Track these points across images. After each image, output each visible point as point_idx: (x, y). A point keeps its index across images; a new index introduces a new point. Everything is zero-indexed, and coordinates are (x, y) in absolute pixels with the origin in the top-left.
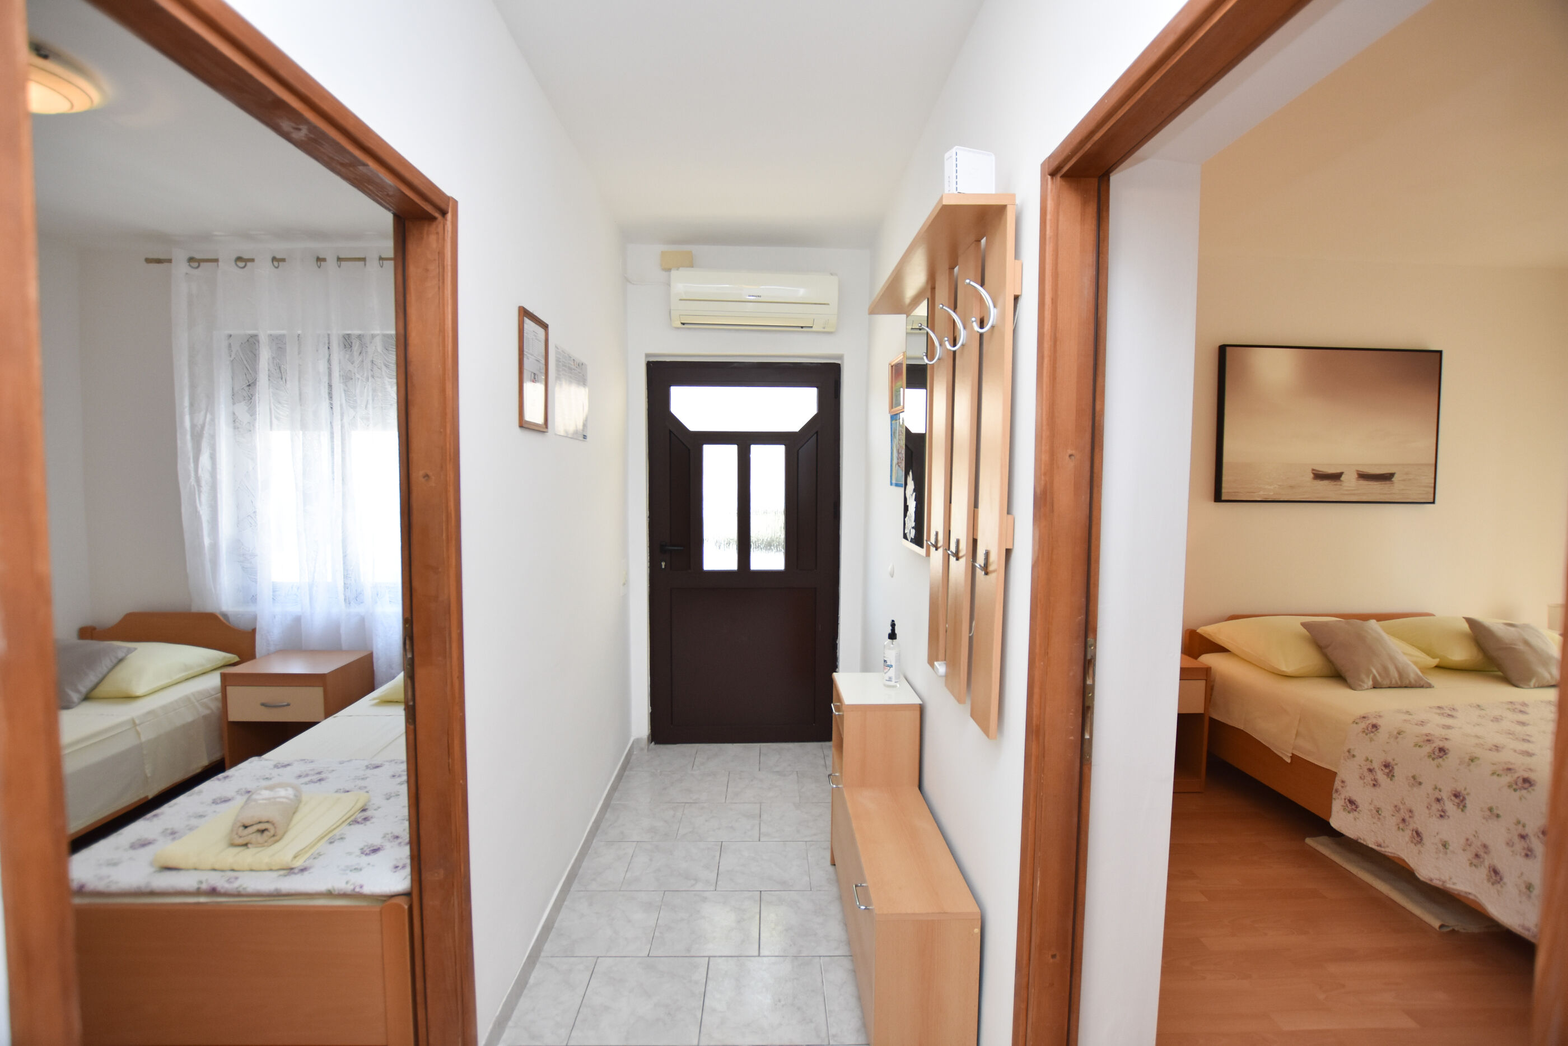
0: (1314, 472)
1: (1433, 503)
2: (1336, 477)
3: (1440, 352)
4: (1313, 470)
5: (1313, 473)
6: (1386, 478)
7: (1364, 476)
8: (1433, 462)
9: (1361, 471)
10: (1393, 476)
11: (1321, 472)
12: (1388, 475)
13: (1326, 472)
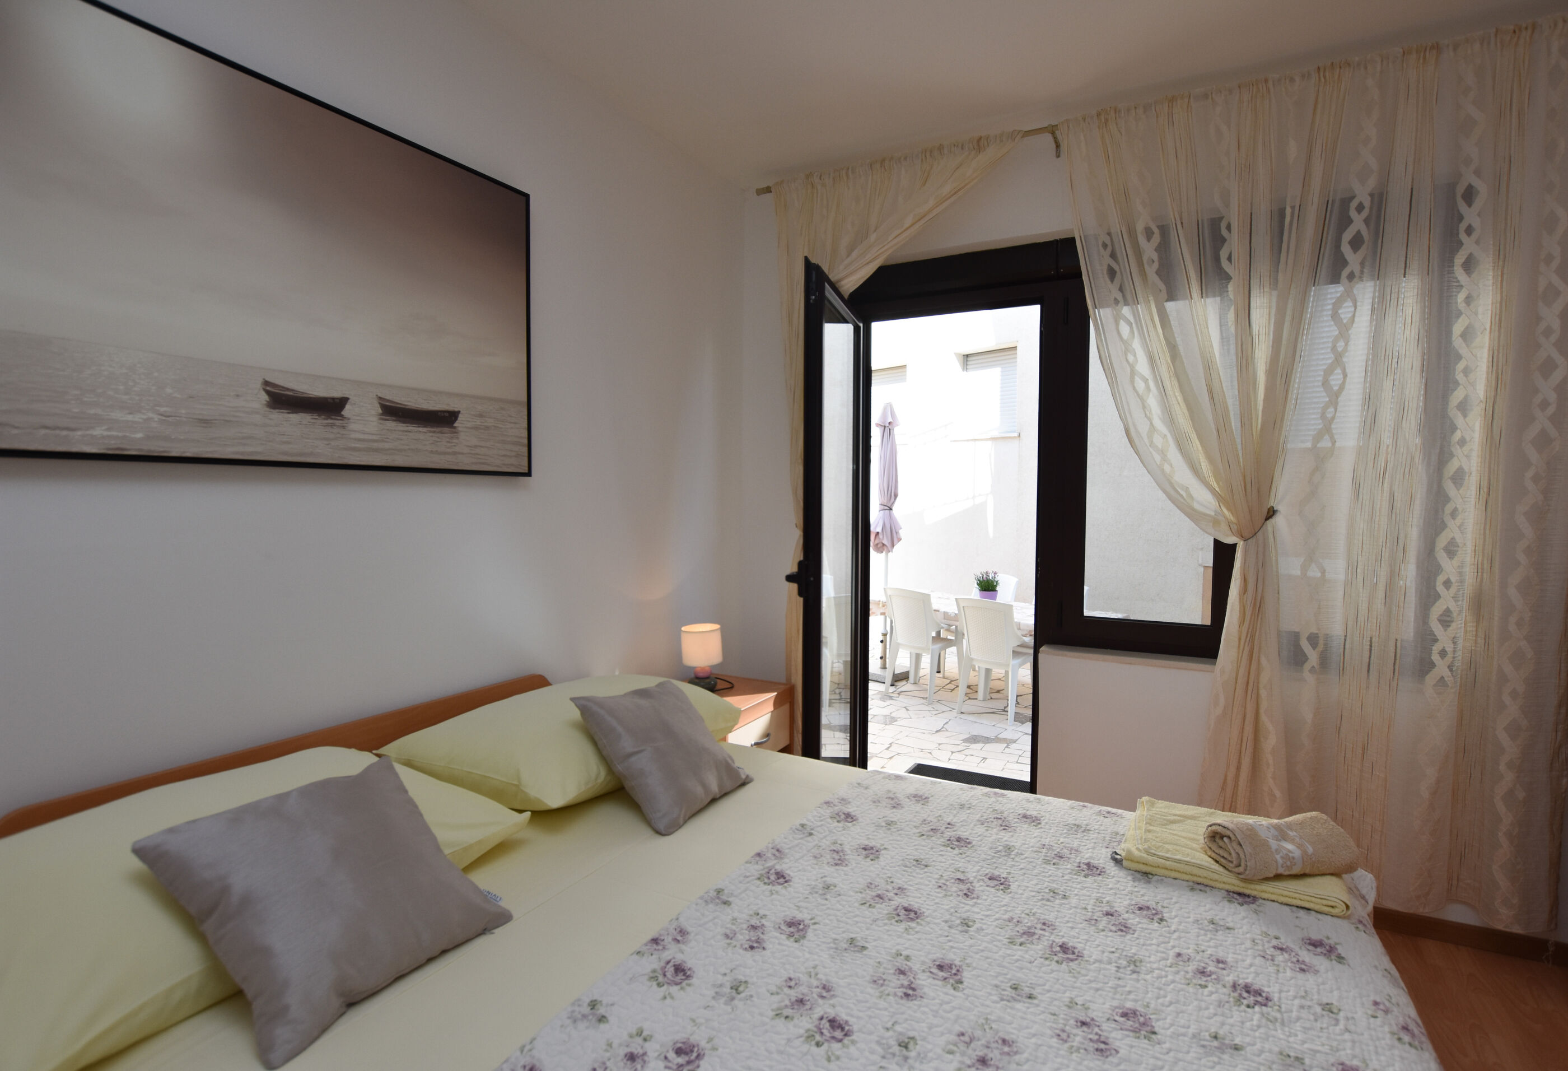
0: (270, 388)
1: (529, 474)
2: (329, 407)
3: (526, 197)
4: (266, 383)
5: (268, 393)
6: (443, 419)
7: (395, 412)
8: (525, 399)
9: (388, 401)
10: (456, 418)
11: (288, 389)
12: (447, 415)
13: (303, 393)
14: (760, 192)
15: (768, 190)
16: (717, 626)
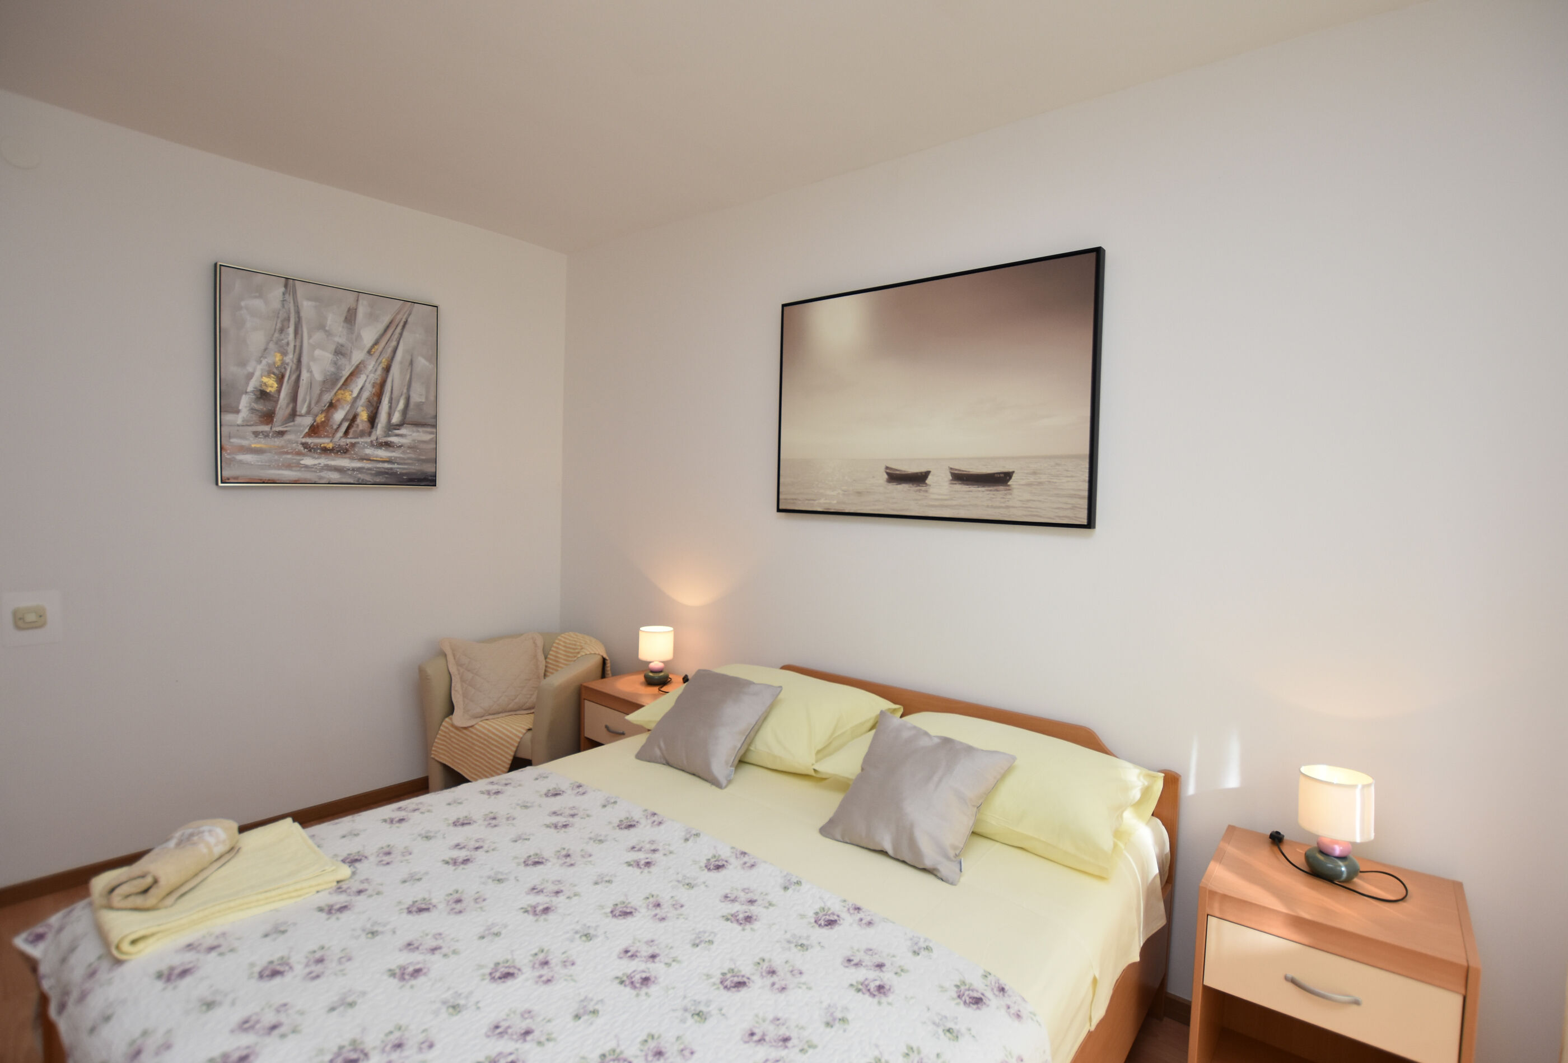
0: (888, 471)
1: (1089, 526)
2: (919, 479)
3: (1098, 254)
4: (887, 468)
5: (888, 473)
6: (1000, 479)
7: (961, 478)
9: (956, 470)
10: (1010, 478)
11: (897, 470)
12: (1002, 475)
13: (905, 471)
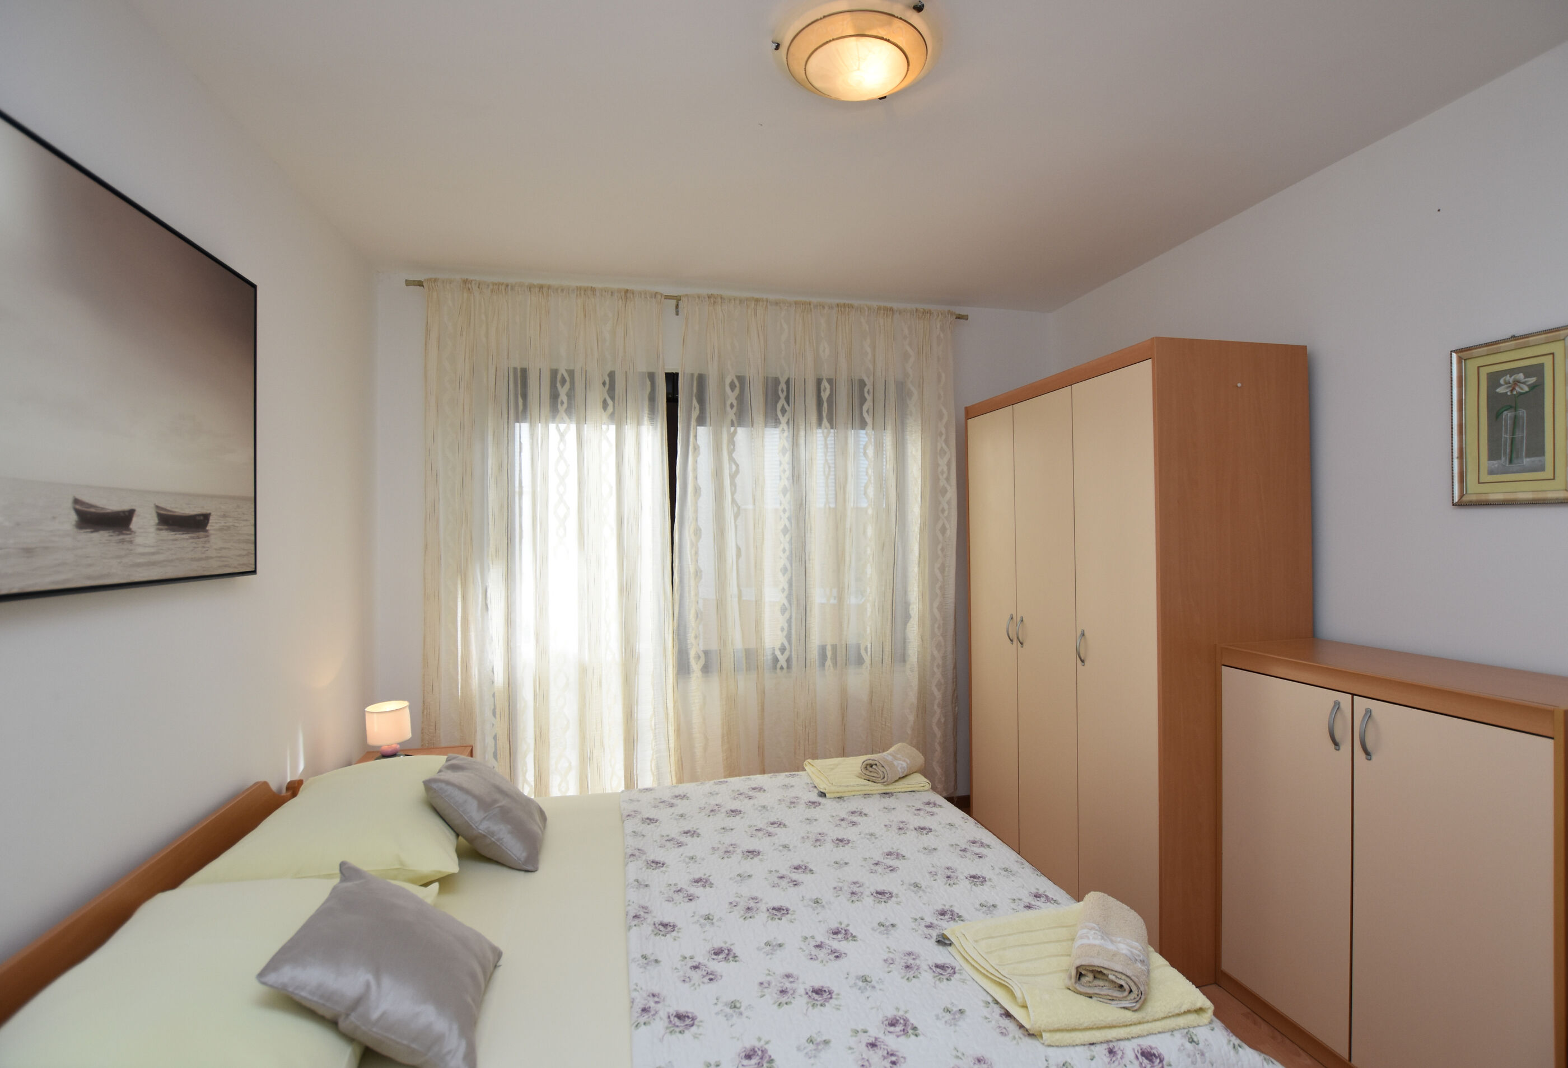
0: (78, 507)
1: (254, 572)
2: (121, 521)
3: (254, 287)
4: (76, 501)
5: (78, 512)
6: (199, 523)
7: (169, 521)
9: (163, 509)
10: (208, 519)
11: (92, 506)
12: (202, 518)
13: (102, 508)
14: (409, 283)
15: (420, 284)
16: (406, 704)
